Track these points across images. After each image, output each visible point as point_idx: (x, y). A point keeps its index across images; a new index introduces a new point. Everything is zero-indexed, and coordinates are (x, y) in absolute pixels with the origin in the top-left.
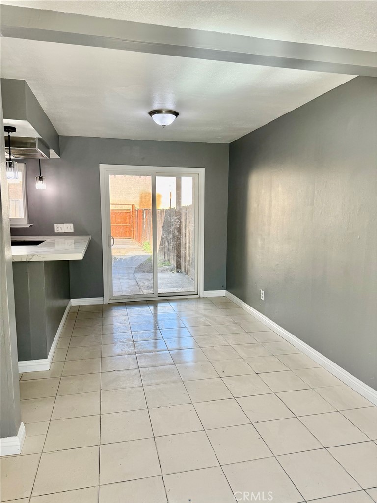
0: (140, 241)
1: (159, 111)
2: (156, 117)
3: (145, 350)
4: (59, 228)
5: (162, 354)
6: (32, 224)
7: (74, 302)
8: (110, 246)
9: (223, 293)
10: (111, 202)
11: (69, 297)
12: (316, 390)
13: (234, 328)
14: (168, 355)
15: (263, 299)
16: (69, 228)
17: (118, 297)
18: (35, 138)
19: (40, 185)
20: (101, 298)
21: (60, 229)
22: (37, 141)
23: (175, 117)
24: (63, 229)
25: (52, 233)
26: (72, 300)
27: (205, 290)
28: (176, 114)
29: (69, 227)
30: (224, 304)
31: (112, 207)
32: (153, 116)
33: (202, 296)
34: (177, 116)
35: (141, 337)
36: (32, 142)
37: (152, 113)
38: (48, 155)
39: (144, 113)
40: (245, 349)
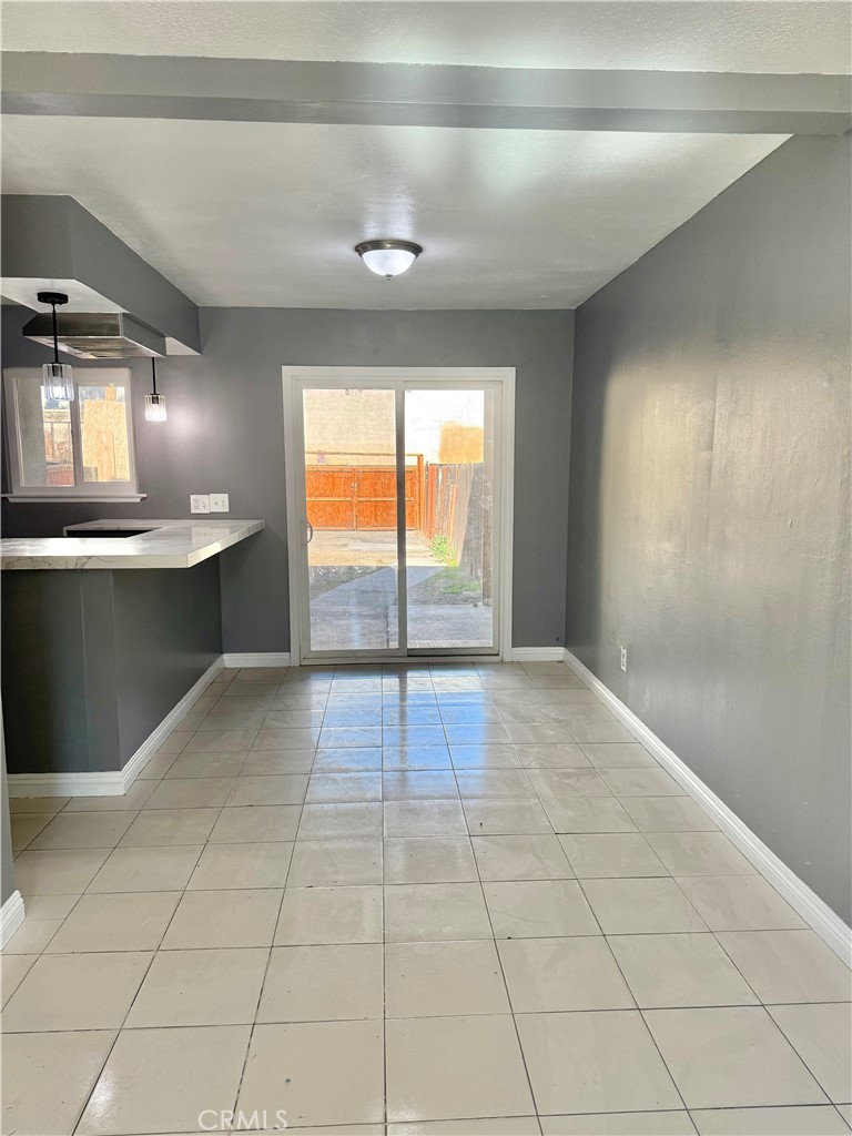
0: (431, 536)
1: (377, 244)
2: (372, 259)
3: (334, 766)
4: (201, 503)
5: (366, 778)
6: (145, 495)
7: (230, 660)
8: (304, 545)
9: (558, 653)
10: (306, 449)
11: (219, 649)
12: (678, 880)
13: (551, 732)
14: (376, 780)
15: (624, 668)
16: (220, 504)
17: (321, 654)
18: (117, 314)
19: (155, 414)
20: (285, 655)
21: (201, 506)
22: (120, 321)
23: (413, 256)
24: (207, 506)
25: (183, 512)
26: (226, 656)
27: (514, 645)
28: (416, 249)
29: (219, 502)
30: (555, 677)
31: (310, 460)
32: (364, 255)
33: (507, 658)
34: (417, 256)
35: (337, 739)
36: (112, 322)
37: (361, 248)
38: (162, 350)
39: (346, 250)
40: (555, 779)
